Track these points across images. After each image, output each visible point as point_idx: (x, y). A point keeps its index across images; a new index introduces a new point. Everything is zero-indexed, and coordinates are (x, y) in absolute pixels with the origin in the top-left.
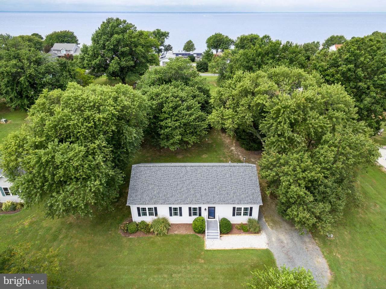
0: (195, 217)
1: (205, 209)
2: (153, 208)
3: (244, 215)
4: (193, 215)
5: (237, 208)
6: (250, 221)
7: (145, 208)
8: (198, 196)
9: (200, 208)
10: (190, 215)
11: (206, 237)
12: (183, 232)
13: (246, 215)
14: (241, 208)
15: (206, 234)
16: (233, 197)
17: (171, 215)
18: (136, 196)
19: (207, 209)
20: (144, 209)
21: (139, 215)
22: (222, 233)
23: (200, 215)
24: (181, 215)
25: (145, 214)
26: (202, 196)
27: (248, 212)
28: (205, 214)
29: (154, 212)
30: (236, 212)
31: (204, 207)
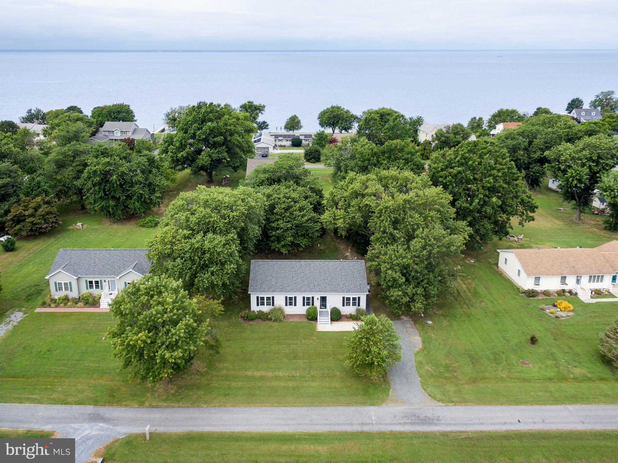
0: (308, 307)
1: (318, 299)
2: (270, 297)
3: (353, 305)
4: (307, 305)
5: (346, 298)
6: (358, 311)
7: (264, 297)
8: (312, 286)
9: (313, 298)
10: (304, 305)
11: (318, 322)
12: (296, 320)
13: (354, 305)
14: (350, 298)
15: (318, 320)
16: (343, 287)
17: (286, 305)
18: (256, 286)
19: (319, 298)
20: (262, 298)
21: (258, 305)
22: (332, 320)
23: (313, 304)
24: (295, 305)
25: (263, 304)
26: (314, 286)
27: (356, 301)
28: (317, 303)
29: (271, 301)
30: (346, 301)
31: (317, 296)
